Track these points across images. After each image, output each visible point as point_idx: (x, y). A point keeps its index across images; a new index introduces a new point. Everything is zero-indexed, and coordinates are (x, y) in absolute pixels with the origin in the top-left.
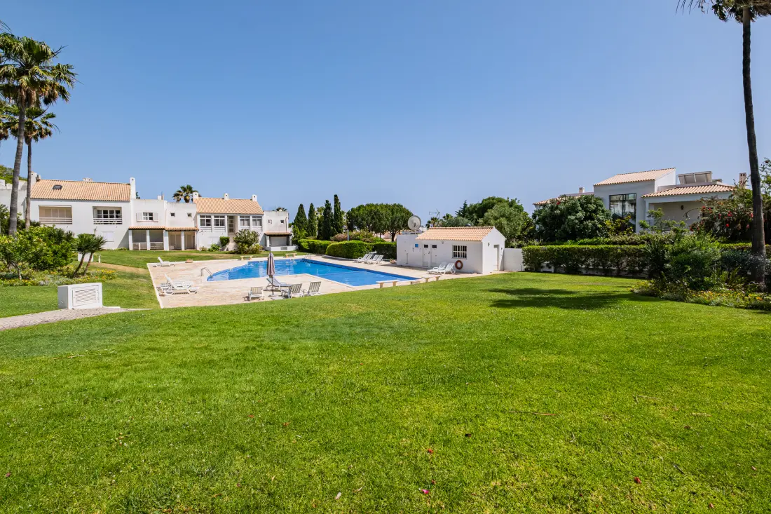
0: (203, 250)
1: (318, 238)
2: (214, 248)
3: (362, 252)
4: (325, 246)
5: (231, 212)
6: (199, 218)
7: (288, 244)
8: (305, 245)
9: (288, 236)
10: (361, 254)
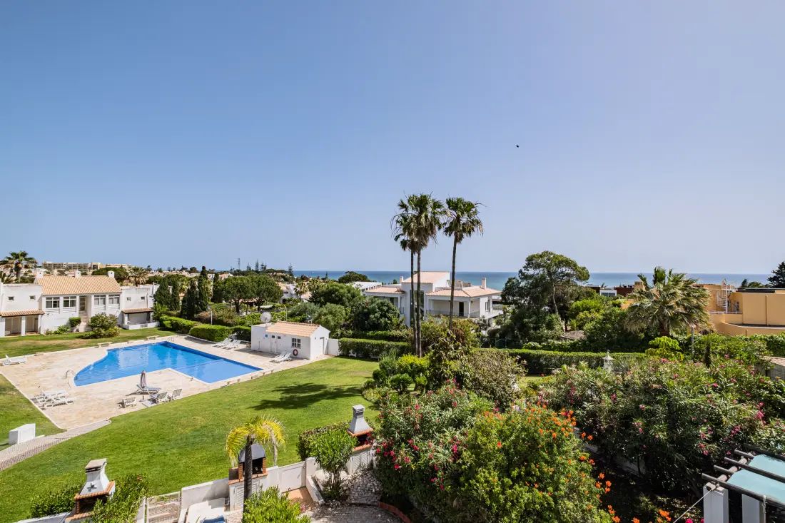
0: (48, 333)
2: (62, 330)
3: (222, 336)
4: (188, 328)
5: (84, 292)
6: (44, 300)
8: (167, 323)
9: (149, 312)
10: (221, 338)
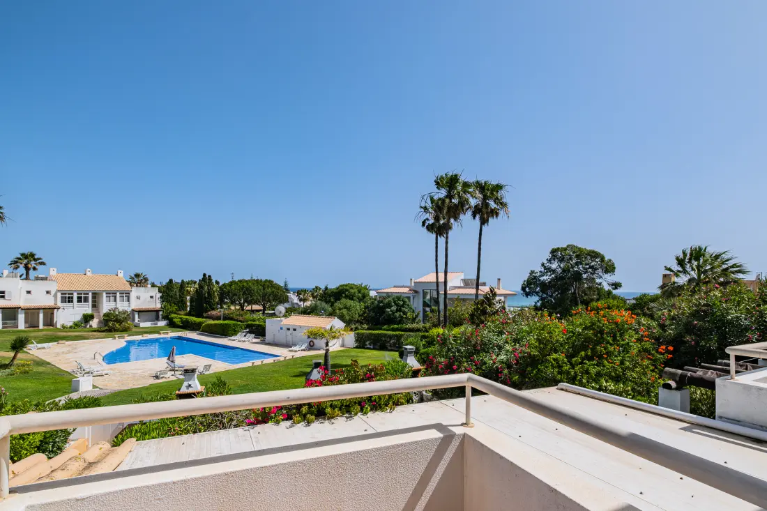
0: (64, 327)
1: (190, 314)
2: (76, 325)
4: (200, 324)
6: (59, 295)
7: (157, 319)
8: (177, 321)
9: (157, 311)
10: (235, 333)
